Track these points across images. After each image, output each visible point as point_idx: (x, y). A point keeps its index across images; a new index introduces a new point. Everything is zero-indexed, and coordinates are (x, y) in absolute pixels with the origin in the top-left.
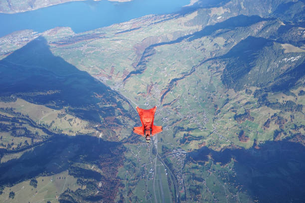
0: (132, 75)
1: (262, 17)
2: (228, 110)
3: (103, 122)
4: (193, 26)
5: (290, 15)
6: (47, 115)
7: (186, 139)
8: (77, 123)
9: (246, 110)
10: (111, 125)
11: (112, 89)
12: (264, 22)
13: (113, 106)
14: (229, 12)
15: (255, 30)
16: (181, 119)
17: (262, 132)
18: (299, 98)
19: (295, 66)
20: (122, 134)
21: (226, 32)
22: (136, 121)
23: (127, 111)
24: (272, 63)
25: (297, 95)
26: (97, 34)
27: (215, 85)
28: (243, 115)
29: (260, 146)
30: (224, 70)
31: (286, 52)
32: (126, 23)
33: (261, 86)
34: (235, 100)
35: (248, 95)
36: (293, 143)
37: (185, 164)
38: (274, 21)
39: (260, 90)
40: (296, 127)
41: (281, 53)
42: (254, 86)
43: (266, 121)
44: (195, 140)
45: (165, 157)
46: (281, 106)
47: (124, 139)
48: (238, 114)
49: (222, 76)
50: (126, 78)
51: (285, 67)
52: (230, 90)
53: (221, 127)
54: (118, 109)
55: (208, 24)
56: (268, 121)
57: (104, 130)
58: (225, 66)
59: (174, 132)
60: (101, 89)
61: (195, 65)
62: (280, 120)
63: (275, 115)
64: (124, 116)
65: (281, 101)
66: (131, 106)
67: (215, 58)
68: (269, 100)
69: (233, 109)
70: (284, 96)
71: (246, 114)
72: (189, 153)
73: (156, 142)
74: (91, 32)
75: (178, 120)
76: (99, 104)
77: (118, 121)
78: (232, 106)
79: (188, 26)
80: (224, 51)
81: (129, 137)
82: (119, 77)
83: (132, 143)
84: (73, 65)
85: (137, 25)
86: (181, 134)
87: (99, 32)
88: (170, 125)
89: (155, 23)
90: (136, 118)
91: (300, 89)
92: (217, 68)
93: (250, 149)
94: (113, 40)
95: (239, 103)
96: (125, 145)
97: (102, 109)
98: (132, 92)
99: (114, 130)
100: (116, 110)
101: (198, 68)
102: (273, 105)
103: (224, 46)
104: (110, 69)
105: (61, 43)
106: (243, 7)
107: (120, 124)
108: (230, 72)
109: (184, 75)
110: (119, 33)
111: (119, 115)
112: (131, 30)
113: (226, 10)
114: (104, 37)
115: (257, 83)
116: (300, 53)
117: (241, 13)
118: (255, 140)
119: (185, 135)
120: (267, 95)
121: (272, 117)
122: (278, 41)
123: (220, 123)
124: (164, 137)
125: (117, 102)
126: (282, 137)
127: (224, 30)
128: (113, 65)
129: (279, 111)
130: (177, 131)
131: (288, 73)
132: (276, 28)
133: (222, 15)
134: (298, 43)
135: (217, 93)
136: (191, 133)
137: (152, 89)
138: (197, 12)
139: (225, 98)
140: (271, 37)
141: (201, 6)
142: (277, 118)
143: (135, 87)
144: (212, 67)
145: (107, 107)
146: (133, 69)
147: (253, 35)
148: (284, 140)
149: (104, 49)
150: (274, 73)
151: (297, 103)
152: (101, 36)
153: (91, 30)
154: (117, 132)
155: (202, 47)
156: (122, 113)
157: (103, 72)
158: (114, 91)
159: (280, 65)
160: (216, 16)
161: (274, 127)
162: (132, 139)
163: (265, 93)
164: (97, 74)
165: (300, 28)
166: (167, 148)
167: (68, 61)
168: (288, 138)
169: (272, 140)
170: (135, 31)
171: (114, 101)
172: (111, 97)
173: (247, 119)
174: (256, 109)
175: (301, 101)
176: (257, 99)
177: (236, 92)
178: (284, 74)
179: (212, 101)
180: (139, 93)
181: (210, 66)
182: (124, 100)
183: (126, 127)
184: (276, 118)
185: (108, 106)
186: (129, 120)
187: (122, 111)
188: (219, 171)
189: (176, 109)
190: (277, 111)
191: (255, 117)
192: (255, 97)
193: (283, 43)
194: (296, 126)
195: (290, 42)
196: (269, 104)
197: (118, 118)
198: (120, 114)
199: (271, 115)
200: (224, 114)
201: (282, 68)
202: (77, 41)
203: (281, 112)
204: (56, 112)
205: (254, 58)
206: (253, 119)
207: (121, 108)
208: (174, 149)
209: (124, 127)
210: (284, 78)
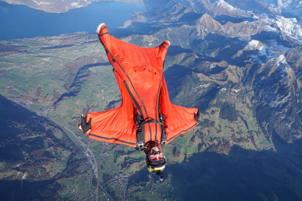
0: (65, 97)
1: (183, 47)
3: (27, 159)
5: (200, 49)
7: (127, 163)
10: (40, 161)
11: (39, 114)
12: (184, 54)
13: (41, 135)
14: (158, 40)
15: (179, 59)
17: (189, 146)
18: (212, 116)
19: (207, 91)
20: (54, 169)
22: (71, 150)
23: (60, 140)
24: (192, 89)
25: (210, 114)
29: (190, 158)
31: (201, 80)
32: (55, 37)
36: (211, 152)
37: (127, 189)
38: (191, 54)
40: (212, 140)
41: (197, 81)
43: (192, 136)
44: (136, 162)
45: (107, 185)
46: (201, 124)
47: (57, 174)
50: (57, 101)
51: (201, 92)
54: (49, 139)
56: (194, 137)
57: (30, 169)
59: (115, 157)
60: (24, 115)
62: (201, 135)
63: (198, 131)
64: (57, 146)
65: (200, 119)
66: (65, 133)
72: (131, 176)
73: (96, 171)
74: (5, 43)
76: (20, 135)
77: (49, 155)
81: (64, 171)
82: (48, 100)
83: (67, 177)
85: (69, 41)
86: (121, 159)
87: (18, 44)
88: (110, 150)
89: (89, 42)
90: (71, 147)
91: (212, 109)
93: (183, 162)
94: (38, 56)
96: (59, 181)
97: (25, 142)
98: (64, 117)
99: (44, 166)
100: (45, 141)
104: (35, 90)
106: (168, 38)
107: (52, 157)
110: (47, 48)
112: (61, 47)
113: (155, 38)
114: (26, 51)
116: (209, 82)
118: (185, 154)
119: (126, 159)
121: (196, 133)
122: (195, 71)
124: (105, 164)
125: (46, 130)
126: (204, 148)
128: (39, 85)
129: (200, 127)
130: (117, 155)
131: (204, 97)
132: (193, 59)
133: (153, 42)
134: (207, 73)
136: (132, 156)
138: (130, 37)
140: (190, 66)
141: (134, 31)
143: (68, 111)
145: (33, 139)
146: (65, 91)
147: (178, 63)
148: (205, 151)
149: (26, 67)
151: (211, 120)
152: (21, 50)
154: (48, 168)
156: (53, 143)
157: (25, 94)
158: (42, 117)
159: (198, 90)
160: (147, 43)
161: (198, 141)
162: (68, 173)
165: (208, 62)
166: (108, 175)
169: (197, 152)
170: (67, 48)
171: (42, 130)
172: (38, 124)
175: (213, 119)
178: (201, 97)
180: (74, 118)
182: (55, 127)
183: (59, 160)
184: (199, 133)
185: (34, 137)
186: (63, 150)
187: (53, 140)
188: (159, 189)
193: (198, 73)
195: (203, 72)
197: (48, 149)
198: (50, 145)
199: (195, 131)
201: (199, 92)
203: (202, 128)
205: (179, 84)
206: (182, 136)
207: (51, 137)
208: (116, 175)
209: (57, 159)
210: (201, 100)
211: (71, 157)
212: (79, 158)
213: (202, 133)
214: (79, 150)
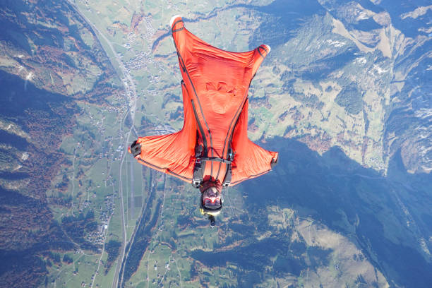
3: (35, 54)
7: (180, 114)
9: (265, 94)
10: (54, 64)
13: (60, 29)
16: (178, 84)
17: (274, 125)
18: (325, 93)
19: (336, 54)
20: (75, 84)
22: (103, 69)
23: (89, 48)
24: (315, 41)
25: (324, 89)
27: (238, 48)
28: (261, 99)
29: (268, 140)
30: (257, 29)
31: (334, 31)
33: (292, 67)
34: (257, 77)
35: (275, 75)
36: (301, 143)
39: (290, 72)
40: (309, 127)
41: (327, 31)
42: (285, 64)
43: (283, 113)
45: (143, 132)
46: (304, 99)
47: (78, 93)
48: (255, 97)
49: (251, 37)
51: (325, 52)
54: (72, 38)
56: (285, 114)
57: (38, 69)
58: (259, 23)
59: (164, 100)
61: (218, 6)
62: (297, 115)
63: (295, 107)
64: (83, 54)
65: (306, 93)
66: (98, 41)
67: (250, 7)
68: (295, 88)
70: (312, 87)
71: (264, 98)
73: (133, 109)
75: (173, 85)
77: (69, 61)
81: (88, 92)
83: (91, 102)
86: (173, 106)
88: (160, 90)
90: (104, 65)
91: (330, 83)
92: (248, 23)
95: (261, 81)
96: (80, 103)
97: (34, 27)
98: (102, 16)
99: (59, 73)
100: (66, 40)
101: (223, 13)
102: (298, 96)
107: (73, 65)
108: (263, 36)
109: (197, 16)
111: (71, 50)
115: (290, 61)
116: (346, 39)
118: (264, 133)
119: (179, 108)
120: (295, 81)
121: (291, 109)
122: (331, 14)
124: (148, 105)
125: (70, 24)
126: (293, 134)
129: (300, 104)
130: (168, 100)
131: (326, 61)
134: (349, 25)
137: (140, 23)
143: (109, 8)
144: (241, 18)
145: (47, 28)
148: (293, 138)
150: (312, 56)
151: (321, 99)
154: (66, 78)
156: (78, 48)
159: (323, 47)
161: (289, 121)
162: (93, 97)
163: (294, 78)
165: (359, 6)
166: (148, 121)
168: (298, 137)
169: (282, 135)
171: (64, 22)
172: (58, 10)
173: (263, 105)
174: (278, 96)
175: (325, 98)
176: (283, 83)
177: (262, 66)
178: (322, 61)
180: (116, 22)
181: (239, 16)
182: (85, 26)
183: (83, 74)
184: (295, 112)
185: (49, 26)
186: (91, 64)
187: (79, 44)
189: (174, 67)
190: (298, 104)
191: (273, 105)
192: (281, 80)
193: (336, 18)
194: (309, 125)
195: (343, 21)
196: (293, 93)
197: (68, 53)
198: (73, 49)
199: (291, 107)
201: (322, 52)
203: (302, 105)
205: (297, 26)
206: (270, 106)
207: (76, 39)
208: (159, 124)
209: (81, 72)
210: (320, 65)
211: (101, 78)
212: (113, 84)
213: (300, 113)
214: (115, 73)
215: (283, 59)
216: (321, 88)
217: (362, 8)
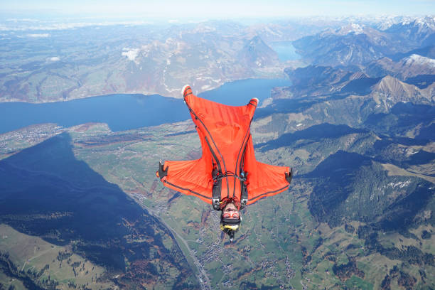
1: (351, 127)
2: (323, 257)
3: (128, 270)
4: (266, 132)
5: (384, 127)
6: (40, 254)
8: (86, 271)
9: (349, 258)
10: (141, 276)
11: (151, 213)
12: (355, 135)
13: (148, 241)
14: (311, 118)
15: (347, 143)
16: (251, 269)
18: (424, 241)
19: (407, 194)
21: (309, 143)
22: (180, 269)
23: (168, 251)
24: (375, 189)
25: (419, 237)
26: (141, 135)
27: (301, 215)
28: (347, 266)
30: (311, 194)
31: (390, 174)
32: (181, 123)
33: (365, 221)
34: (332, 242)
35: (350, 234)
38: (367, 135)
39: (366, 227)
41: (383, 176)
42: (355, 219)
43: (384, 278)
46: (401, 255)
48: (339, 265)
49: (308, 202)
50: (173, 198)
51: (394, 195)
52: (322, 224)
53: (314, 286)
54: (156, 246)
55: (286, 132)
56: (387, 280)
57: (128, 285)
58: (312, 188)
60: (135, 212)
62: (405, 279)
63: (395, 267)
64: (164, 259)
65: (398, 245)
66: (176, 242)
67: (298, 176)
68: (382, 243)
69: (331, 255)
70: (402, 237)
71: (350, 264)
74: (133, 132)
75: (246, 271)
76: (127, 237)
77: (152, 269)
78: (327, 250)
79: (260, 132)
80: (309, 167)
82: (163, 196)
84: (100, 173)
87: (144, 133)
88: (235, 279)
90: (181, 264)
91: (421, 228)
92: (302, 191)
94: (161, 144)
95: (338, 245)
97: (130, 246)
98: (179, 220)
99: (144, 285)
100: (152, 249)
102: (389, 252)
103: (308, 161)
104: (151, 183)
105: (90, 143)
106: (327, 115)
107: (155, 273)
108: (320, 198)
110: (171, 135)
111: (155, 258)
112: (186, 133)
113: (307, 117)
114: (150, 139)
115: (359, 215)
116: (409, 177)
117: (325, 121)
120: (376, 235)
121: (391, 272)
122: (376, 160)
123: (313, 279)
125: (155, 234)
127: (308, 141)
129: (400, 262)
131: (400, 204)
132: (371, 142)
133: (302, 122)
134: (402, 163)
135: (304, 228)
137: (209, 217)
138: (270, 117)
139: (316, 237)
140: (367, 152)
141: (276, 110)
142: (400, 275)
143: (184, 212)
144: (294, 188)
145: (139, 243)
147: (345, 149)
149: (147, 156)
150: (381, 203)
151: (423, 250)
152: (145, 138)
153: (133, 129)
154: (149, 287)
155: (279, 161)
156: (160, 254)
157: (141, 186)
158: (153, 218)
159: (387, 192)
160: (295, 123)
163: (373, 232)
164: (131, 189)
165: (400, 145)
167: (94, 168)
170: (191, 134)
171: (150, 233)
172: (147, 226)
173: (353, 274)
174: (366, 258)
176: (364, 241)
177: (331, 228)
178: (395, 205)
179: (298, 241)
180: (189, 222)
182: (166, 232)
184: (398, 275)
185: (140, 241)
186: (170, 267)
187: (161, 250)
189: (244, 251)
190: (397, 262)
191: (365, 271)
192: (359, 237)
193: (384, 163)
195: (393, 162)
196: (382, 251)
197: (153, 262)
198: (157, 256)
199: (389, 268)
200: (317, 263)
201: (389, 196)
202: (112, 142)
203: (403, 265)
204: (57, 249)
205: (349, 181)
206: (362, 274)
207: (160, 246)
209: (161, 279)
210: (396, 210)
211: (179, 279)
212: (189, 284)
213: (407, 274)
214: (191, 270)
215: (350, 215)
216: (414, 236)
217: (405, 147)
